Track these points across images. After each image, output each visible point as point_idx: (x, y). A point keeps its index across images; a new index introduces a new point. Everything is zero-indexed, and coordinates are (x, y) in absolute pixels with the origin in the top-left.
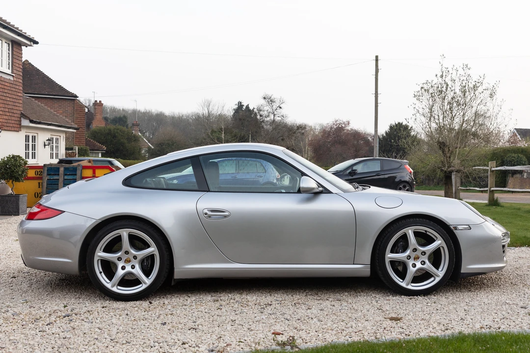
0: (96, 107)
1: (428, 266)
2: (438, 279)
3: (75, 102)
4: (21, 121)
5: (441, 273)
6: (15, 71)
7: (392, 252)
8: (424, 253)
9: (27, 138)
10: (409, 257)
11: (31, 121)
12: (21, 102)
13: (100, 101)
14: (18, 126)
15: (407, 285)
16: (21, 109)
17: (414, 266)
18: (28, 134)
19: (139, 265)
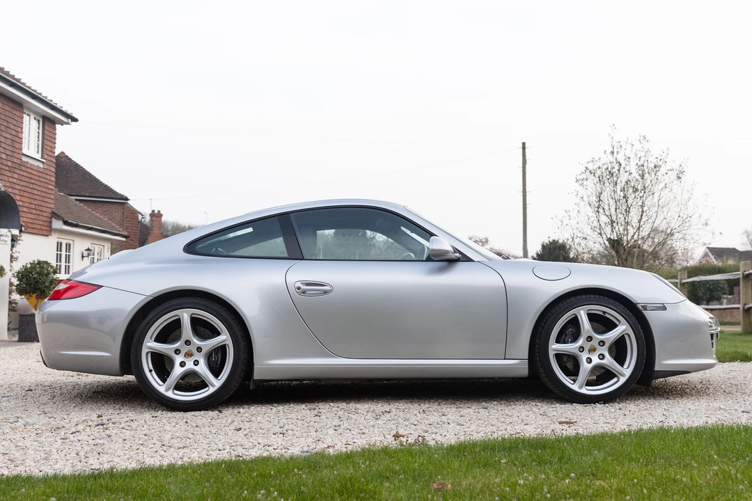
0: (154, 218)
1: (609, 361)
2: (623, 380)
3: (126, 206)
4: (51, 222)
5: (626, 371)
6: (46, 156)
7: (558, 341)
8: (602, 343)
9: (59, 246)
10: (582, 349)
11: (66, 223)
12: (52, 197)
13: (159, 211)
14: (48, 229)
15: (581, 387)
16: (52, 206)
17: (589, 360)
18: (60, 240)
19: (205, 359)
